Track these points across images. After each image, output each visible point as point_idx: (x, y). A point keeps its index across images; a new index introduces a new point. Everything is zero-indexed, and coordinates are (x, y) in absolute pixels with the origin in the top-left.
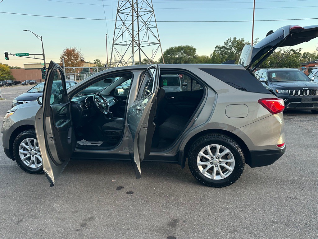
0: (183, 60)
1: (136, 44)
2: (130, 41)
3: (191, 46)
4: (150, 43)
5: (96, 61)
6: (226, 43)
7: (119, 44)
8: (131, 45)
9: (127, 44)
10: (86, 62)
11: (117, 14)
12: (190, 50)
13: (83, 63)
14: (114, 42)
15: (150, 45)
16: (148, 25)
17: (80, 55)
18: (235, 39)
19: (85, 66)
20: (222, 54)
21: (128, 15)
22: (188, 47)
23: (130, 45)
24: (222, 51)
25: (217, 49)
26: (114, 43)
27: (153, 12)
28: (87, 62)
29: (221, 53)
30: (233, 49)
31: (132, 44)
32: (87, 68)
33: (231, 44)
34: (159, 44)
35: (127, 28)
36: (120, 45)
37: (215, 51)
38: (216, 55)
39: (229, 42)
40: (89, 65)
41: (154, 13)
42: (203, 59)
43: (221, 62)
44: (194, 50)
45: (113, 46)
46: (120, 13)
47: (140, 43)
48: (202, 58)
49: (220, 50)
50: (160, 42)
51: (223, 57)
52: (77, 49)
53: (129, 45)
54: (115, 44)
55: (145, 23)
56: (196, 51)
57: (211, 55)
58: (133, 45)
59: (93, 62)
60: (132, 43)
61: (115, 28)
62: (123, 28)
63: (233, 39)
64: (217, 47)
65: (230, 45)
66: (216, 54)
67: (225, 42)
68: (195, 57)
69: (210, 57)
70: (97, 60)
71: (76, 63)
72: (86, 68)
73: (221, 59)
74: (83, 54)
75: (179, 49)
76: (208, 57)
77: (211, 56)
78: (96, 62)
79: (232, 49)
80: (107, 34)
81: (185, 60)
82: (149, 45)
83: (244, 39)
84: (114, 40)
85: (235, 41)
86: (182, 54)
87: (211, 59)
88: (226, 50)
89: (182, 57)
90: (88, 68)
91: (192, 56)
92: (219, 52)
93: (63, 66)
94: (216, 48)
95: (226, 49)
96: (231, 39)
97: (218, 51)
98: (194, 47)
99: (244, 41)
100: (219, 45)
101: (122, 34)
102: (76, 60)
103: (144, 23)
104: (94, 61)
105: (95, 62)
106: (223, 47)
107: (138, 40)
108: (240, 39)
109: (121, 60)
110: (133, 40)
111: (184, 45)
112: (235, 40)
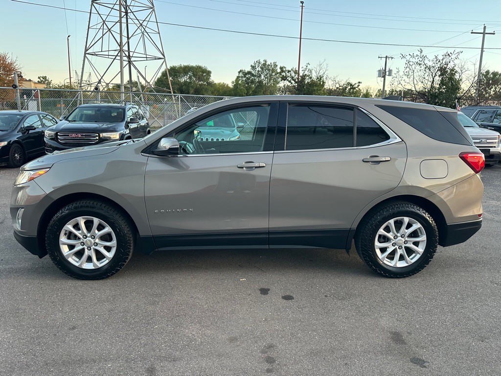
0: (192, 87)
1: (125, 56)
2: (115, 50)
3: (203, 66)
4: (148, 56)
5: (42, 79)
6: (253, 67)
7: (96, 53)
8: (118, 58)
9: (108, 55)
10: (26, 80)
11: (92, 4)
12: (201, 73)
13: (22, 82)
14: (86, 50)
15: (148, 59)
16: (144, 27)
17: (16, 66)
18: (266, 62)
19: (26, 86)
20: (248, 83)
21: (112, 8)
22: (199, 68)
23: (116, 56)
24: (248, 79)
25: (241, 74)
26: (87, 52)
27: (152, 8)
28: (28, 79)
29: (246, 81)
30: (263, 77)
31: (121, 56)
32: (29, 90)
33: (260, 69)
34: (163, 60)
35: (110, 29)
36: (97, 55)
37: (238, 77)
38: (239, 84)
39: (257, 66)
40: (33, 85)
41: (154, 10)
42: (221, 88)
43: (247, 95)
44: (209, 73)
45: (85, 56)
46: (96, 3)
47: (131, 56)
48: (220, 86)
49: (245, 77)
50: (164, 56)
51: (250, 88)
52: (11, 56)
53: (114, 57)
54: (88, 54)
55: (141, 25)
56: (212, 75)
57: (233, 82)
58: (121, 58)
59: (37, 80)
60: (119, 55)
61: (89, 28)
62: (103, 29)
63: (263, 62)
64: (241, 71)
65: (258, 71)
66: (240, 82)
67: (251, 66)
68: (211, 84)
69: (231, 85)
70: (45, 78)
71: (9, 81)
72: (27, 90)
73: (247, 90)
74: (21, 67)
75: (186, 70)
76: (227, 85)
77: (233, 85)
78: (42, 81)
79: (260, 76)
80: (69, 36)
81: (195, 87)
82: (145, 59)
83: (277, 64)
84: (88, 46)
85: (264, 64)
86: (190, 78)
87: (232, 88)
88: (252, 77)
89: (190, 83)
90: (31, 90)
91: (205, 81)
92: (244, 79)
93: (15, 85)
94: (239, 72)
95: (253, 75)
96: (259, 63)
97: (242, 77)
98: (209, 69)
99: (277, 66)
100: (243, 69)
101: (102, 37)
102: (8, 75)
103: (139, 25)
104: (39, 78)
105: (40, 80)
106: (249, 73)
107: (127, 50)
108: (272, 63)
109: (100, 80)
110: (121, 51)
111: (193, 64)
112: (266, 64)
